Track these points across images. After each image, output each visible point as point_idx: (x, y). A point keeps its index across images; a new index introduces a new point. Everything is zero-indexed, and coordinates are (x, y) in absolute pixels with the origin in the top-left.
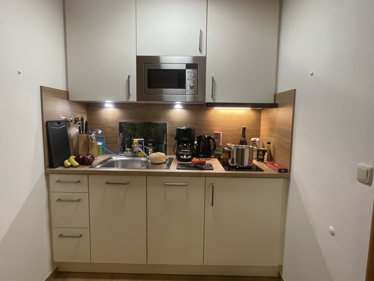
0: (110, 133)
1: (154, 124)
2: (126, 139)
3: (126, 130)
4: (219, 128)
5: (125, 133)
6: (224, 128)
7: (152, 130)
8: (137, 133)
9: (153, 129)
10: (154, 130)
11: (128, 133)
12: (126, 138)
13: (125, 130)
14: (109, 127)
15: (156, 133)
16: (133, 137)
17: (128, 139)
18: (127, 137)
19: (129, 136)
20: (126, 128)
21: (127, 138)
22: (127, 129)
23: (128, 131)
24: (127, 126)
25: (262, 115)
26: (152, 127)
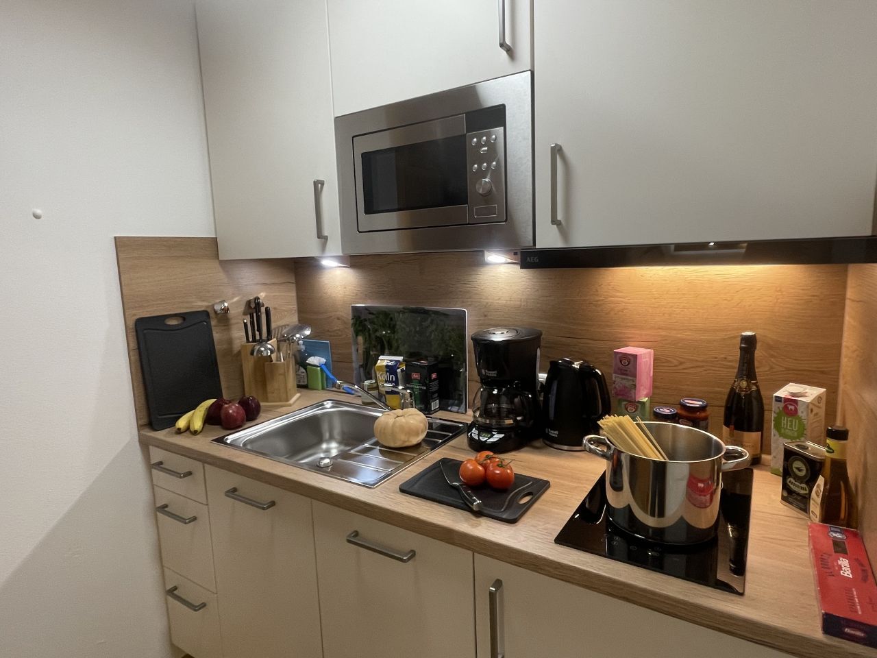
0: (340, 333)
1: (436, 313)
3: (371, 329)
5: (370, 334)
8: (396, 337)
14: (338, 319)
15: (443, 339)
19: (378, 344)
20: (372, 322)
22: (373, 326)
23: (376, 331)
25: (850, 284)
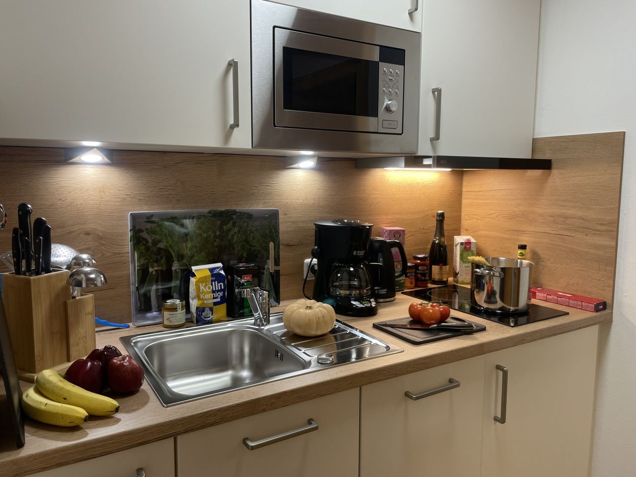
2: (151, 270)
3: (150, 241)
4: (389, 217)
5: (148, 249)
6: (398, 216)
7: (232, 233)
8: (189, 245)
9: (236, 229)
10: (239, 232)
11: (160, 249)
12: (153, 267)
13: (147, 242)
14: (88, 234)
15: (246, 241)
16: (175, 259)
17: (160, 268)
18: (157, 261)
19: (162, 258)
21: (155, 265)
22: (154, 236)
23: (160, 241)
24: (153, 225)
25: (464, 183)
26: (234, 224)
